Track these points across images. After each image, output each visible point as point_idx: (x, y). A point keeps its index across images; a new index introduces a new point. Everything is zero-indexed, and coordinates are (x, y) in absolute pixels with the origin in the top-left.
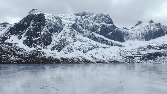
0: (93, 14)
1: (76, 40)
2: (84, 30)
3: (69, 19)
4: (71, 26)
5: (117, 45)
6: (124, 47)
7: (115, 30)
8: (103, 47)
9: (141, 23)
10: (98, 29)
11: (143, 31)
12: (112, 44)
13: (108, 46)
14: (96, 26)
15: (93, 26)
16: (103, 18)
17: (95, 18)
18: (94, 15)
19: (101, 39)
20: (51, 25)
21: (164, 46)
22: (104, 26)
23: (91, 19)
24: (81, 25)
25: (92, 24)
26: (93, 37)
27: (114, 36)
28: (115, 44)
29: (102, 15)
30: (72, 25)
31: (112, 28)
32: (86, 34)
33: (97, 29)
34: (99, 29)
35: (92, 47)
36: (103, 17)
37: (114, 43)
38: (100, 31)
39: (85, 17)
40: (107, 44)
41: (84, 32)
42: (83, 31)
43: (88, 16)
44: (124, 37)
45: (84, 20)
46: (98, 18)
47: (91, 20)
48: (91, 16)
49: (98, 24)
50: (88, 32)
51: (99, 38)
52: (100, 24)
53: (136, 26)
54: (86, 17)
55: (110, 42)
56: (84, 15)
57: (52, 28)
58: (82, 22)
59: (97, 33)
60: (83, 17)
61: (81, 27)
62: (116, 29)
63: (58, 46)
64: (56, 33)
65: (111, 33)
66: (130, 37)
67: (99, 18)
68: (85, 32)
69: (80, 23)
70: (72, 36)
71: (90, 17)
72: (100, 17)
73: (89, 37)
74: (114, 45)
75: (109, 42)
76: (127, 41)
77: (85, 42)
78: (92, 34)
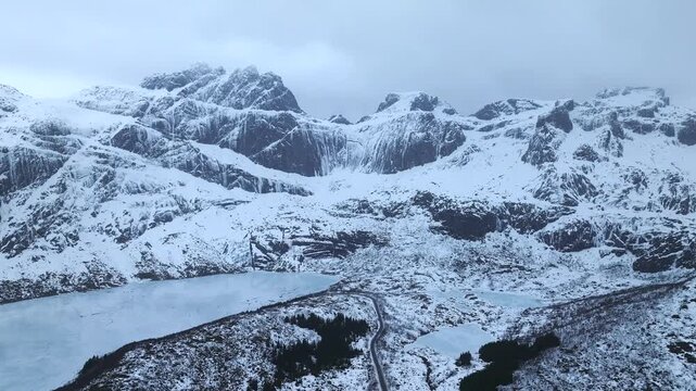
0: (222, 71)
1: (117, 191)
2: (170, 144)
3: (114, 110)
4: (109, 140)
5: (283, 191)
6: (311, 194)
7: (291, 132)
8: (224, 205)
9: (396, 100)
10: (231, 133)
11: (386, 138)
12: (267, 188)
13: (251, 195)
14: (225, 120)
15: (212, 123)
16: (253, 88)
17: (226, 89)
18: (225, 79)
19: (228, 173)
20: (9, 166)
21: (396, 208)
22: (252, 118)
23: (210, 93)
24: (159, 126)
25: (212, 112)
26: (200, 168)
27: (284, 155)
28: (278, 187)
29: (253, 77)
30: (113, 134)
31: (280, 125)
32: (175, 157)
33: (228, 130)
34: (236, 131)
35: (176, 208)
36: (254, 86)
37: (274, 184)
38: (235, 137)
39: (179, 94)
40: (249, 188)
41: (167, 150)
42: (164, 148)
43: (199, 86)
44: (325, 157)
45: (176, 104)
46: (236, 88)
47: (211, 99)
48: (212, 84)
49: (232, 113)
50: (185, 147)
51: (221, 169)
52: (240, 112)
53: (379, 110)
54: (185, 93)
55: (260, 180)
56: (180, 81)
57: (9, 177)
58: (164, 115)
59: (225, 145)
60: (175, 93)
61: (159, 134)
62: (296, 128)
63: (14, 239)
64: (27, 190)
65: (274, 144)
66: (345, 157)
67: (240, 88)
68: (169, 153)
69: (156, 120)
70: (98, 182)
71: (207, 86)
72: (246, 83)
73: (187, 167)
74: (275, 191)
75: (257, 179)
76: (331, 169)
77: (158, 191)
78: (199, 157)
